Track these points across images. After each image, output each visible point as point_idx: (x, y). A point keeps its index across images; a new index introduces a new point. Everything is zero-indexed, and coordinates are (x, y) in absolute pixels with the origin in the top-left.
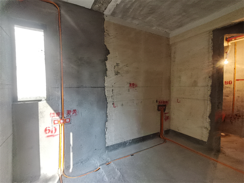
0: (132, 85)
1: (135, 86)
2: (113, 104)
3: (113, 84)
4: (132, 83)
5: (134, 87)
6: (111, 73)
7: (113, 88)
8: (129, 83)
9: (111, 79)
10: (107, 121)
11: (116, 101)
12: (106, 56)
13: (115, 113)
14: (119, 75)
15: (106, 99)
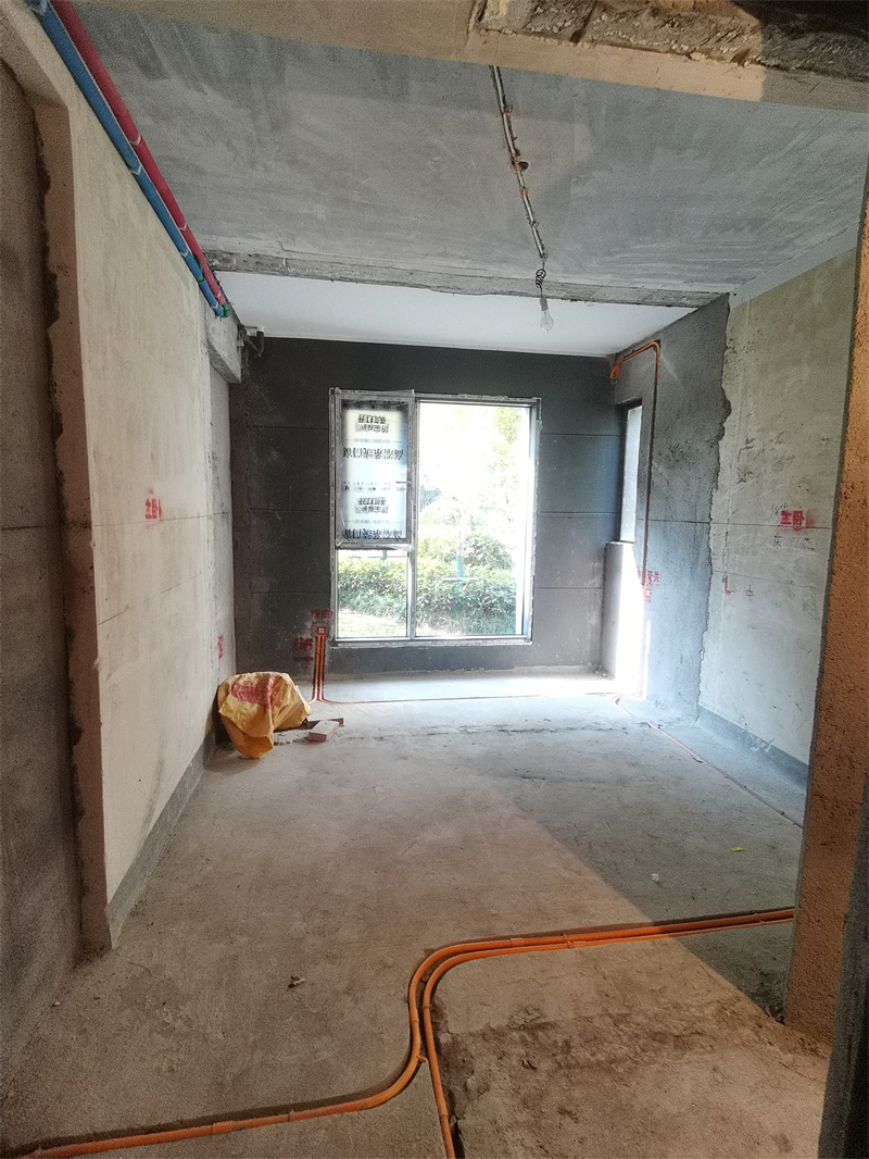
0: (791, 519)
1: (804, 522)
2: (725, 580)
3: (731, 512)
4: (791, 509)
5: (797, 529)
6: (728, 476)
7: (729, 528)
8: (780, 512)
9: (726, 497)
10: (706, 629)
11: (732, 571)
12: (721, 424)
13: (728, 611)
14: (750, 482)
15: (710, 559)
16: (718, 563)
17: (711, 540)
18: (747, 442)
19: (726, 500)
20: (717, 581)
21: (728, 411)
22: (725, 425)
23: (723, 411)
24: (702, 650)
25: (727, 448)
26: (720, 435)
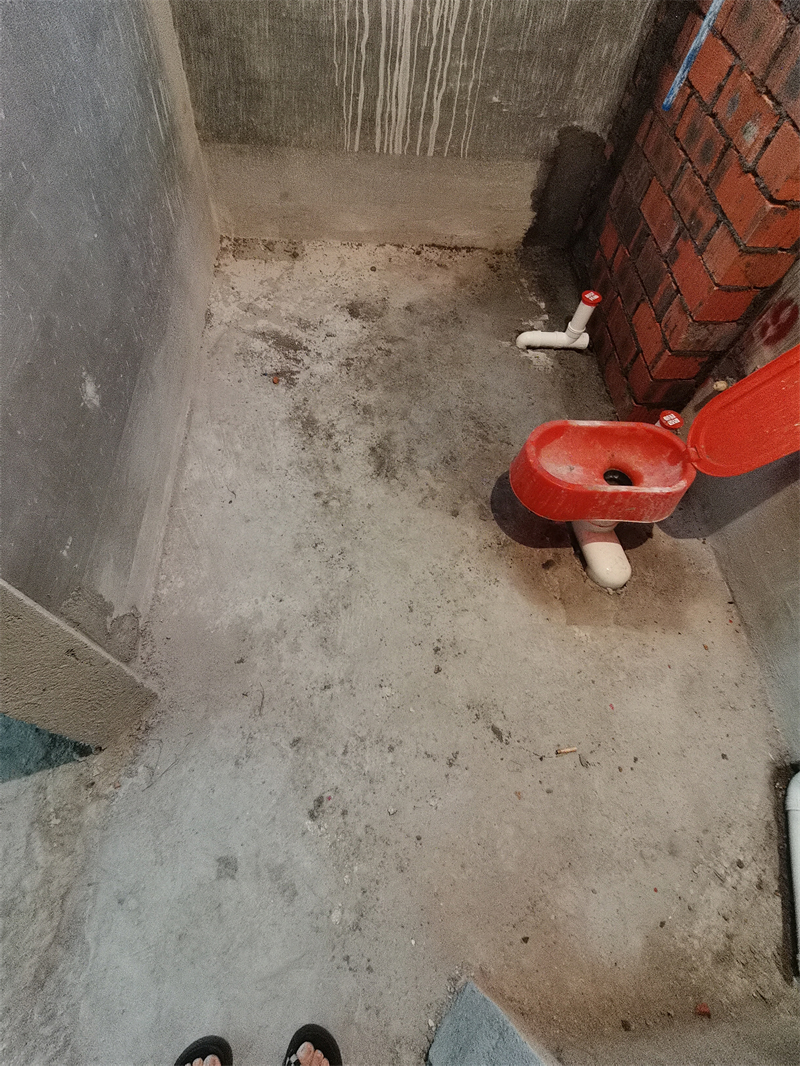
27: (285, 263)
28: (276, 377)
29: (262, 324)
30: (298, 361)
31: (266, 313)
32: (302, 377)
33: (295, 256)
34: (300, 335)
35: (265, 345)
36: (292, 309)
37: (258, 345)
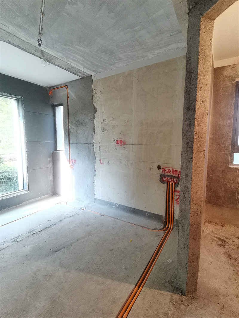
0: (119, 142)
1: (123, 143)
2: (100, 160)
3: (100, 140)
4: (119, 139)
5: (121, 145)
6: (98, 130)
7: (100, 145)
8: (116, 140)
9: (98, 136)
10: (95, 175)
11: (102, 158)
12: (94, 114)
13: (102, 170)
14: (105, 132)
15: (94, 154)
16: (97, 156)
17: (94, 149)
18: (103, 120)
19: (98, 137)
20: (97, 161)
21: (96, 111)
22: (95, 115)
23: (94, 111)
24: (94, 182)
25: (97, 122)
26: (94, 118)
27: (221, 227)
28: (220, 245)
29: (216, 235)
30: (226, 244)
31: (216, 234)
32: (227, 247)
33: (223, 226)
34: (225, 239)
35: (217, 239)
36: (223, 235)
37: (215, 239)
